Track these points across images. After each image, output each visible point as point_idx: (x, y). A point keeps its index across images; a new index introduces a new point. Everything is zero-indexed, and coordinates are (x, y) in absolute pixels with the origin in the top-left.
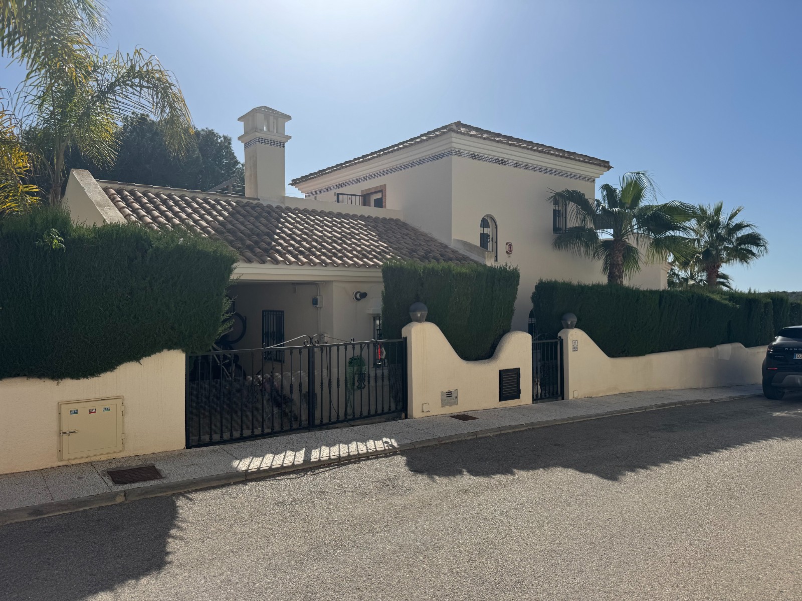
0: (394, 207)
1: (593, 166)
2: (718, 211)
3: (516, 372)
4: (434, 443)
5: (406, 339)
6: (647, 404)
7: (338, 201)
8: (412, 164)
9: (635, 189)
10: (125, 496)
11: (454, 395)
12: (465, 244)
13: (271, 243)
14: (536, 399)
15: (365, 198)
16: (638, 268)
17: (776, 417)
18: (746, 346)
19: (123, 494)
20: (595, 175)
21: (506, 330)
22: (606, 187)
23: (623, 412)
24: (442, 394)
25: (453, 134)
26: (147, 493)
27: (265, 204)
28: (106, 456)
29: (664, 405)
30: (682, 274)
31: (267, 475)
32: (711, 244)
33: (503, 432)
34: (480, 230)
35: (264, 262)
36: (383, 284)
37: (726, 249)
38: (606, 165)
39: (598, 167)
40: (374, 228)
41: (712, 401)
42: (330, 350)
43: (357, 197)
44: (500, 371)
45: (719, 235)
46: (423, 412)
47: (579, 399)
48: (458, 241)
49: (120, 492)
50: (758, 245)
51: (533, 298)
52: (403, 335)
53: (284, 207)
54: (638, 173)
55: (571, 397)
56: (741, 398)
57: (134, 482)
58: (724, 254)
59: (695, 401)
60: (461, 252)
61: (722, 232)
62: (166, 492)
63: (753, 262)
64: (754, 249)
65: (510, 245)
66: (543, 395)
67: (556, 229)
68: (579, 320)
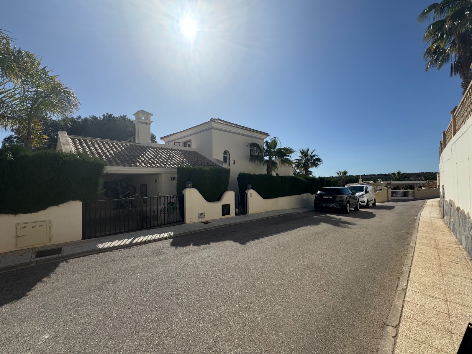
0: (194, 147)
1: (263, 135)
2: (308, 150)
3: (228, 206)
4: (188, 233)
5: (184, 194)
6: (274, 215)
7: (174, 145)
8: (200, 132)
9: (274, 143)
10: (36, 263)
11: (203, 215)
12: (217, 160)
13: (137, 159)
14: (236, 214)
15: (185, 144)
16: (277, 169)
17: (314, 218)
18: (312, 194)
19: (35, 262)
20: (264, 138)
21: (226, 190)
22: (267, 142)
23: (265, 218)
24: (199, 214)
25: (212, 122)
26: (48, 261)
27: (142, 145)
28: (41, 245)
29: (280, 215)
30: (298, 171)
31: (110, 249)
32: (306, 161)
33: (218, 227)
34: (223, 155)
35: (131, 166)
36: (177, 174)
37: (310, 163)
38: (267, 135)
39: (265, 135)
40: (184, 154)
41: (298, 213)
42: (161, 198)
43: (182, 144)
44: (222, 205)
45: (308, 158)
46: (190, 221)
47: (252, 214)
48: (215, 159)
49: (35, 261)
50: (320, 161)
51: (237, 179)
52: (183, 193)
53: (149, 146)
54: (275, 138)
55: (249, 213)
56: (308, 212)
57: (45, 256)
58: (310, 165)
59: (291, 213)
60: (215, 163)
61: (309, 158)
62: (58, 259)
63: (319, 167)
64: (319, 163)
65: (235, 161)
66: (239, 213)
67: (251, 155)
68: (252, 186)
